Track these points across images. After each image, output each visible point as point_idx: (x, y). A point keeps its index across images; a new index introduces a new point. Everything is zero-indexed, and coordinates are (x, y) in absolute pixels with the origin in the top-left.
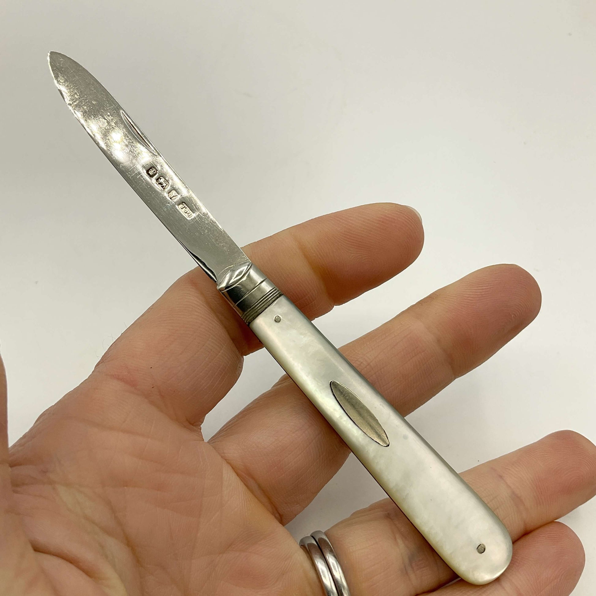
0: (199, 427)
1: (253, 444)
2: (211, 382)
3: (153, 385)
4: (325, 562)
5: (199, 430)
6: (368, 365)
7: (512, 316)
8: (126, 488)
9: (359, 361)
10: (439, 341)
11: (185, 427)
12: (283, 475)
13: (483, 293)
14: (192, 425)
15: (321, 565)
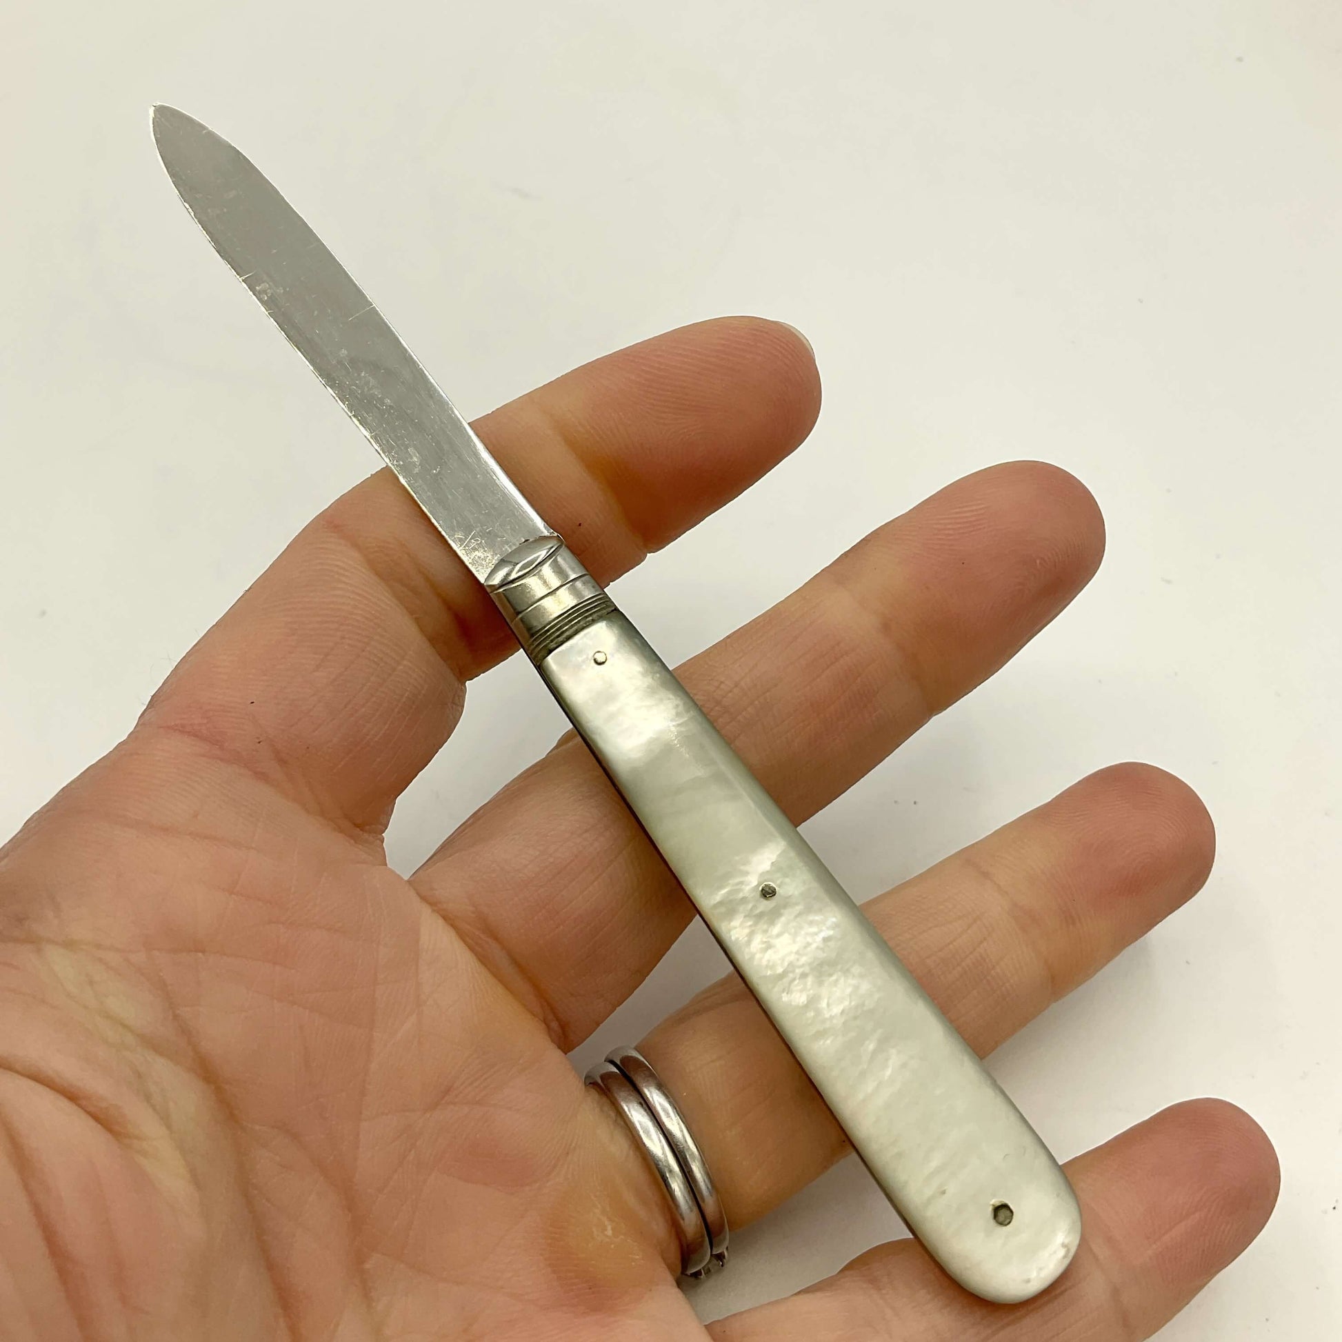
0: (379, 836)
1: (494, 865)
2: (386, 727)
3: (258, 738)
4: (647, 1108)
5: (378, 841)
6: (736, 686)
7: (1038, 562)
8: (200, 955)
9: (717, 681)
10: (886, 627)
11: (341, 830)
12: (561, 927)
13: (974, 519)
14: (361, 830)
15: (638, 1116)
